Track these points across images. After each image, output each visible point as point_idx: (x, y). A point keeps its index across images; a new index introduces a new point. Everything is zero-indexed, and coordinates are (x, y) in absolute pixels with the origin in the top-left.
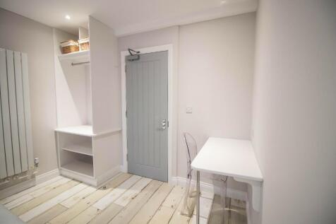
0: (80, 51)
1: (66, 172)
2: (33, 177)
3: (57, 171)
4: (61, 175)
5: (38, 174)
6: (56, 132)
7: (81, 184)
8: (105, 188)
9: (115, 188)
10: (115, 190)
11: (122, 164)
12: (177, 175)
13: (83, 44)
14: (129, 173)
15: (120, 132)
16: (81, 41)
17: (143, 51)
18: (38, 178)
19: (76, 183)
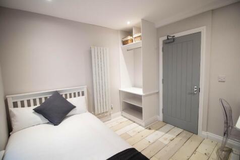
0: (134, 42)
1: (125, 114)
2: (110, 114)
3: (120, 113)
4: (122, 116)
5: (112, 113)
6: (120, 91)
7: (134, 123)
8: (150, 129)
9: (157, 130)
10: (157, 131)
11: (159, 115)
12: (207, 131)
13: (135, 38)
14: (163, 122)
15: (158, 93)
16: (134, 36)
17: (177, 35)
18: (112, 115)
19: (132, 122)
